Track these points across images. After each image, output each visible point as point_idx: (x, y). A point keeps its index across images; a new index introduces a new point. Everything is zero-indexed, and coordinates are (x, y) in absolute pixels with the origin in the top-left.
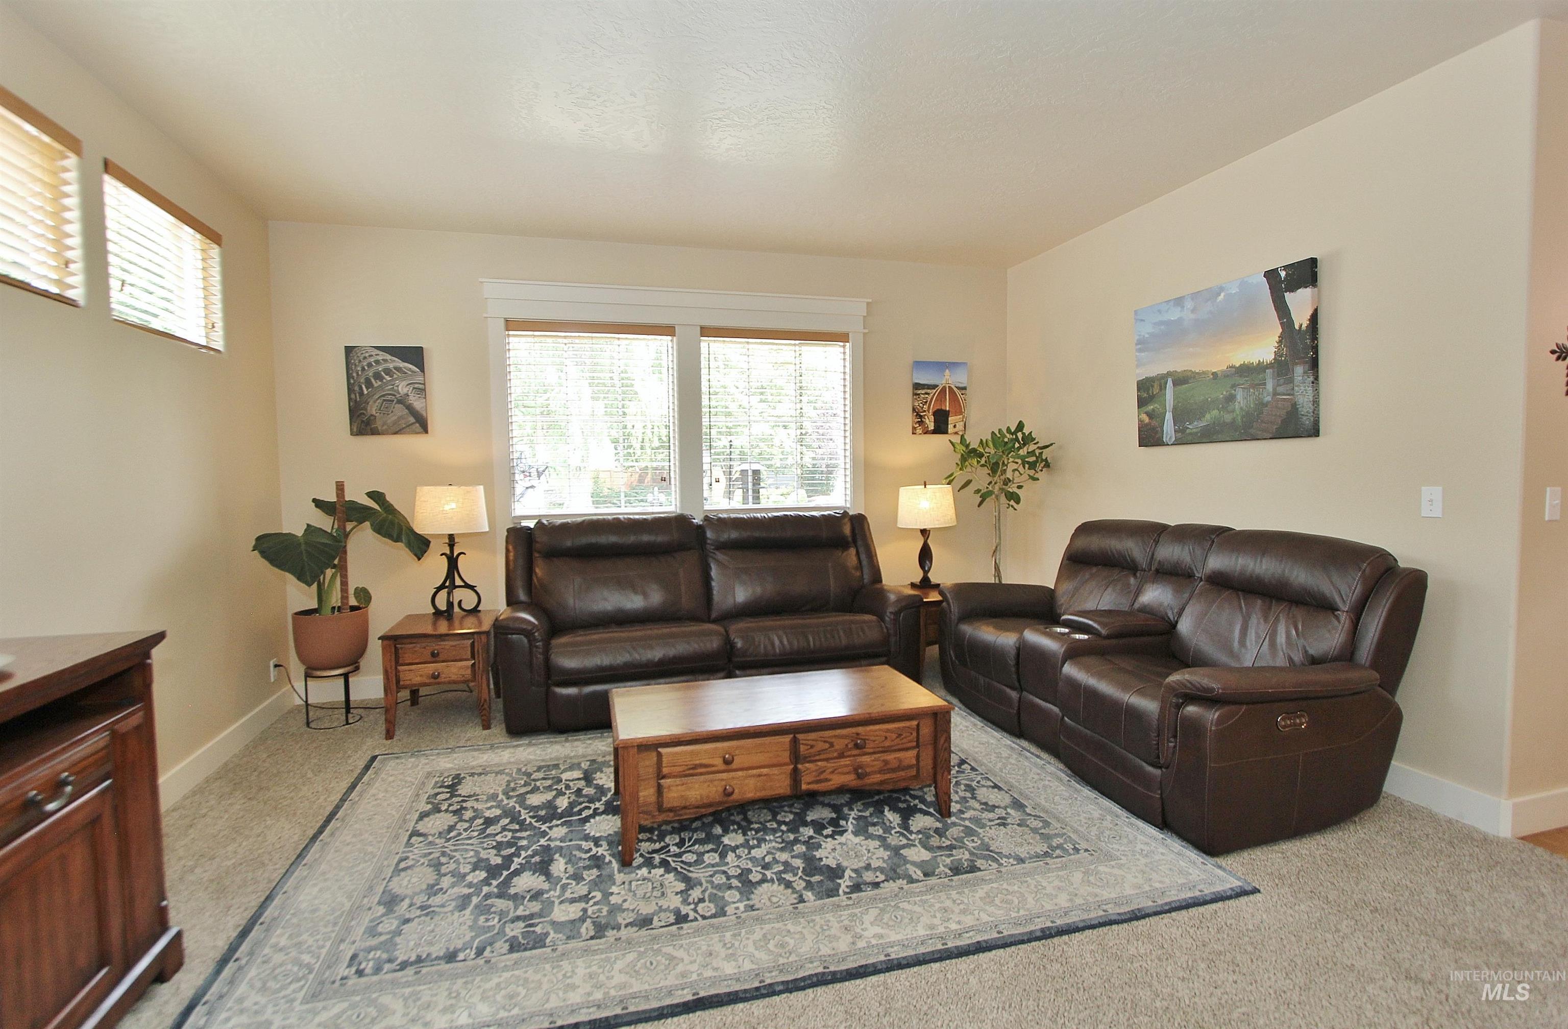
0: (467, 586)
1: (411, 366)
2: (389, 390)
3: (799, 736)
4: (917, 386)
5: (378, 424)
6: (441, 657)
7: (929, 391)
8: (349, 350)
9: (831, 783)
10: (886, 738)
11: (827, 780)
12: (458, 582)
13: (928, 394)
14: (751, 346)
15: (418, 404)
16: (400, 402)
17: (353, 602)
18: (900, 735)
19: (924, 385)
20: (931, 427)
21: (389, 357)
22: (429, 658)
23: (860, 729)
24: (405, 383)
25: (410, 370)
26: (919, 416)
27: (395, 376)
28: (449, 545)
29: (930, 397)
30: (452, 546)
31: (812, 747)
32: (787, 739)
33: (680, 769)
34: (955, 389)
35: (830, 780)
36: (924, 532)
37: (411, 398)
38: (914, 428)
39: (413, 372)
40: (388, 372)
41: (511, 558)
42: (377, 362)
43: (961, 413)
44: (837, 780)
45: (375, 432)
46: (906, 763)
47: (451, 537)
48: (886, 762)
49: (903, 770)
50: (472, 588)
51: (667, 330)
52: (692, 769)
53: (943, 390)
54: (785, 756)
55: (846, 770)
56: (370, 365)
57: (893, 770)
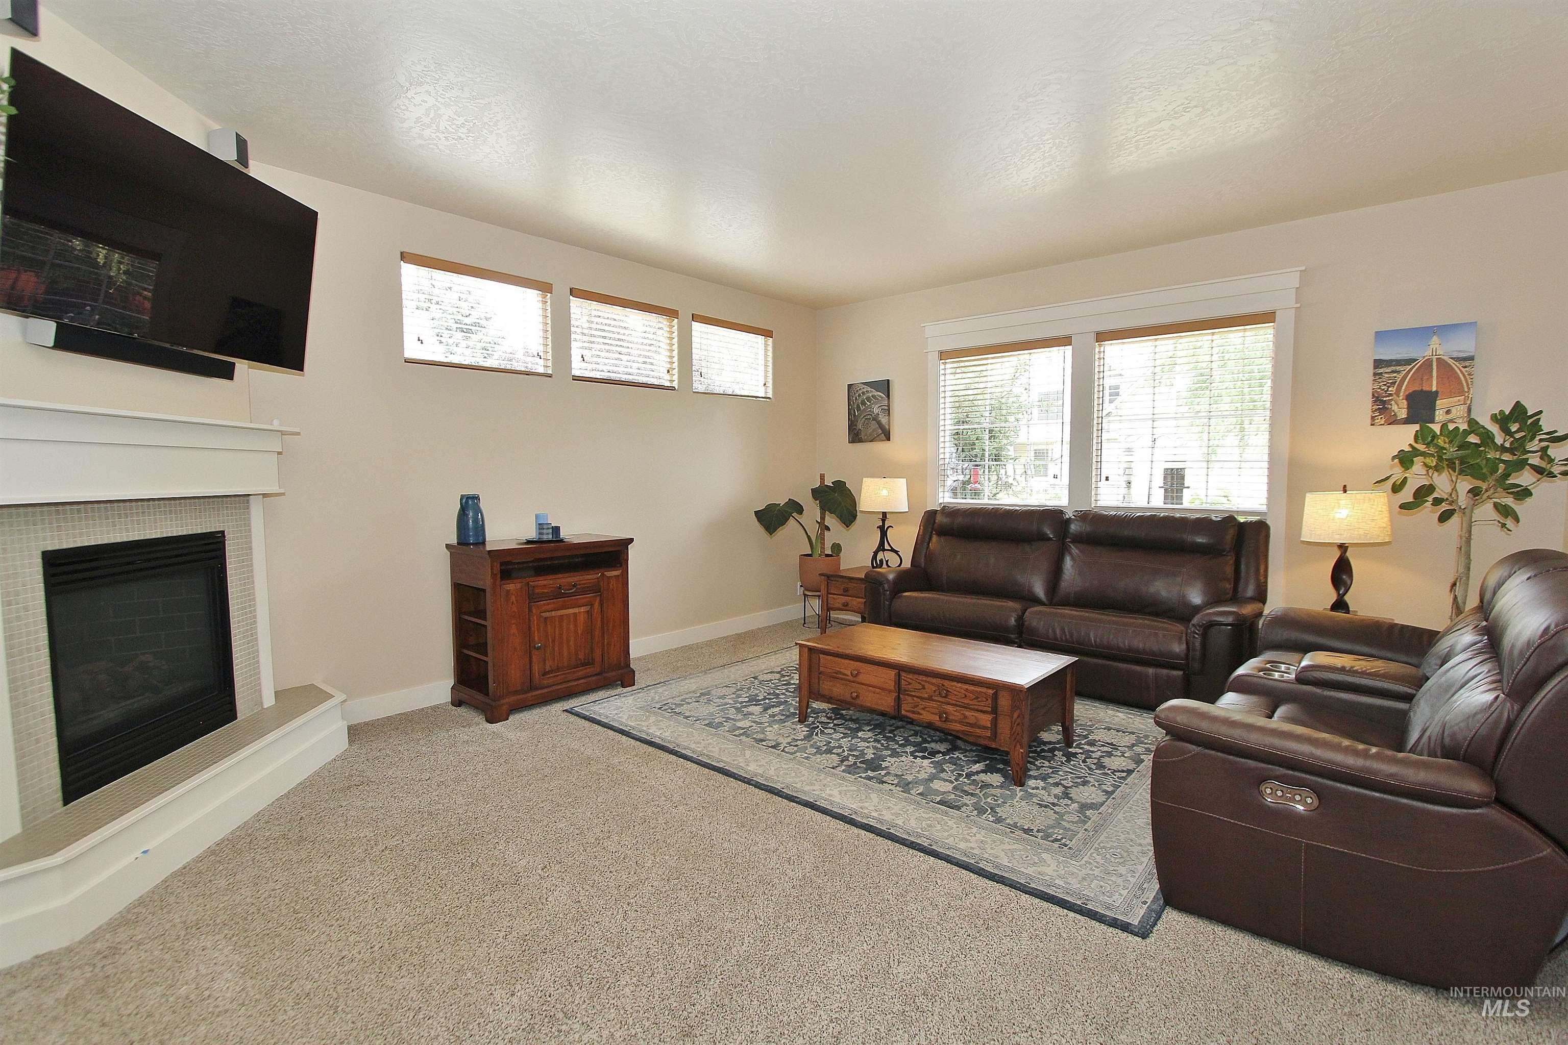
0: (893, 550)
1: (881, 394)
2: (868, 412)
3: (903, 674)
4: (1378, 363)
5: (862, 436)
6: (850, 593)
7: (1398, 368)
8: (850, 386)
9: (921, 717)
10: (966, 696)
11: (919, 714)
12: (887, 547)
13: (1398, 372)
14: (1158, 343)
15: (884, 420)
16: (874, 419)
17: (829, 552)
18: (977, 698)
19: (1392, 361)
20: (1403, 414)
21: (869, 389)
22: (841, 592)
23: (946, 683)
24: (877, 406)
25: (880, 397)
26: (1381, 405)
27: (872, 402)
28: (882, 520)
29: (1400, 376)
30: (883, 521)
31: (910, 684)
32: (892, 673)
33: (830, 671)
34: (1451, 362)
35: (921, 714)
36: (1343, 547)
37: (880, 416)
38: (1373, 418)
39: (882, 398)
40: (868, 399)
41: (920, 533)
42: (863, 393)
43: (1461, 392)
44: (927, 717)
45: (860, 441)
46: (982, 723)
47: (884, 514)
48: (966, 717)
49: (979, 728)
50: (896, 552)
51: (1065, 341)
52: (835, 673)
53: (1428, 364)
54: (891, 685)
55: (934, 710)
56: (859, 396)
57: (971, 725)
